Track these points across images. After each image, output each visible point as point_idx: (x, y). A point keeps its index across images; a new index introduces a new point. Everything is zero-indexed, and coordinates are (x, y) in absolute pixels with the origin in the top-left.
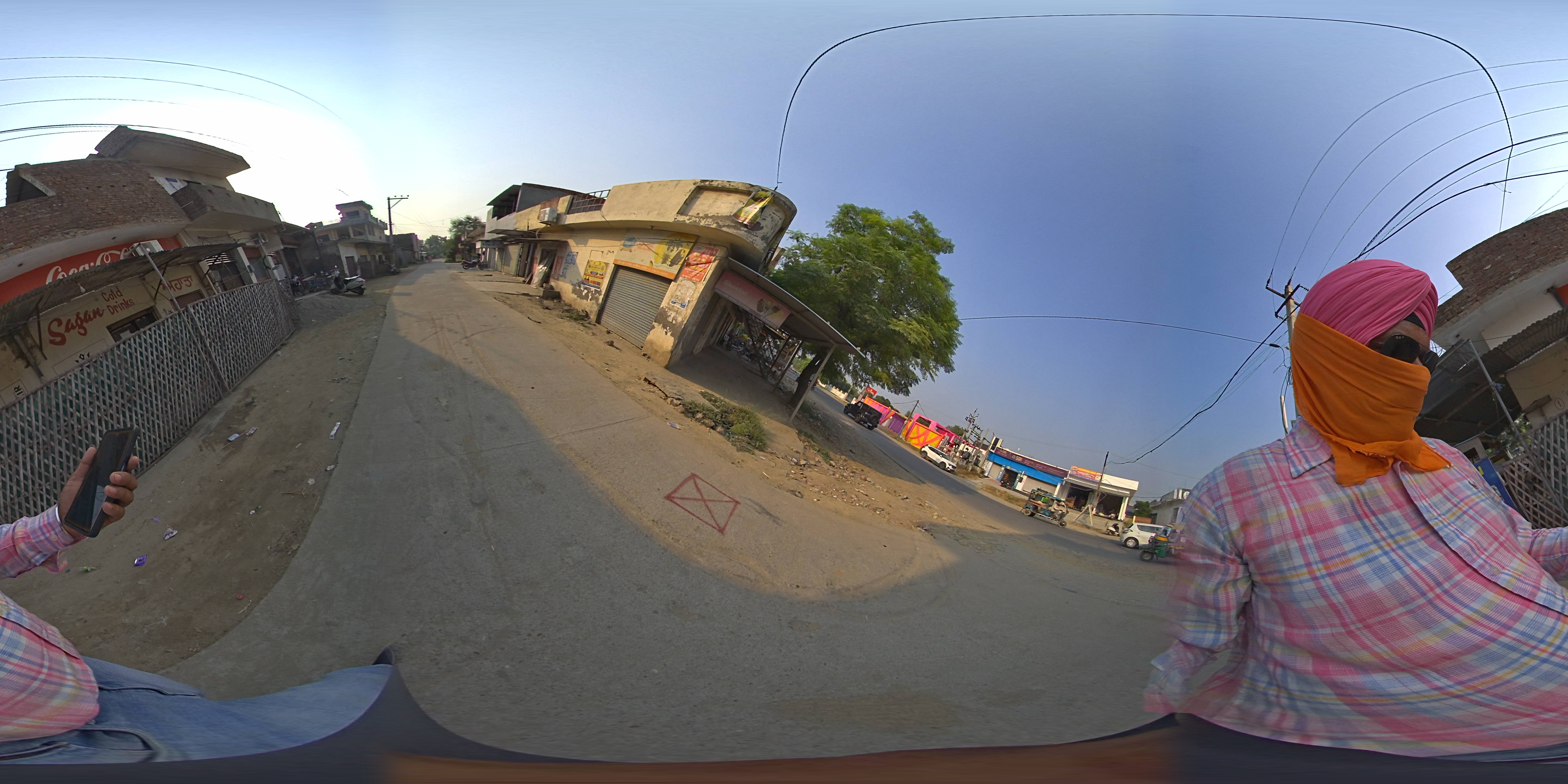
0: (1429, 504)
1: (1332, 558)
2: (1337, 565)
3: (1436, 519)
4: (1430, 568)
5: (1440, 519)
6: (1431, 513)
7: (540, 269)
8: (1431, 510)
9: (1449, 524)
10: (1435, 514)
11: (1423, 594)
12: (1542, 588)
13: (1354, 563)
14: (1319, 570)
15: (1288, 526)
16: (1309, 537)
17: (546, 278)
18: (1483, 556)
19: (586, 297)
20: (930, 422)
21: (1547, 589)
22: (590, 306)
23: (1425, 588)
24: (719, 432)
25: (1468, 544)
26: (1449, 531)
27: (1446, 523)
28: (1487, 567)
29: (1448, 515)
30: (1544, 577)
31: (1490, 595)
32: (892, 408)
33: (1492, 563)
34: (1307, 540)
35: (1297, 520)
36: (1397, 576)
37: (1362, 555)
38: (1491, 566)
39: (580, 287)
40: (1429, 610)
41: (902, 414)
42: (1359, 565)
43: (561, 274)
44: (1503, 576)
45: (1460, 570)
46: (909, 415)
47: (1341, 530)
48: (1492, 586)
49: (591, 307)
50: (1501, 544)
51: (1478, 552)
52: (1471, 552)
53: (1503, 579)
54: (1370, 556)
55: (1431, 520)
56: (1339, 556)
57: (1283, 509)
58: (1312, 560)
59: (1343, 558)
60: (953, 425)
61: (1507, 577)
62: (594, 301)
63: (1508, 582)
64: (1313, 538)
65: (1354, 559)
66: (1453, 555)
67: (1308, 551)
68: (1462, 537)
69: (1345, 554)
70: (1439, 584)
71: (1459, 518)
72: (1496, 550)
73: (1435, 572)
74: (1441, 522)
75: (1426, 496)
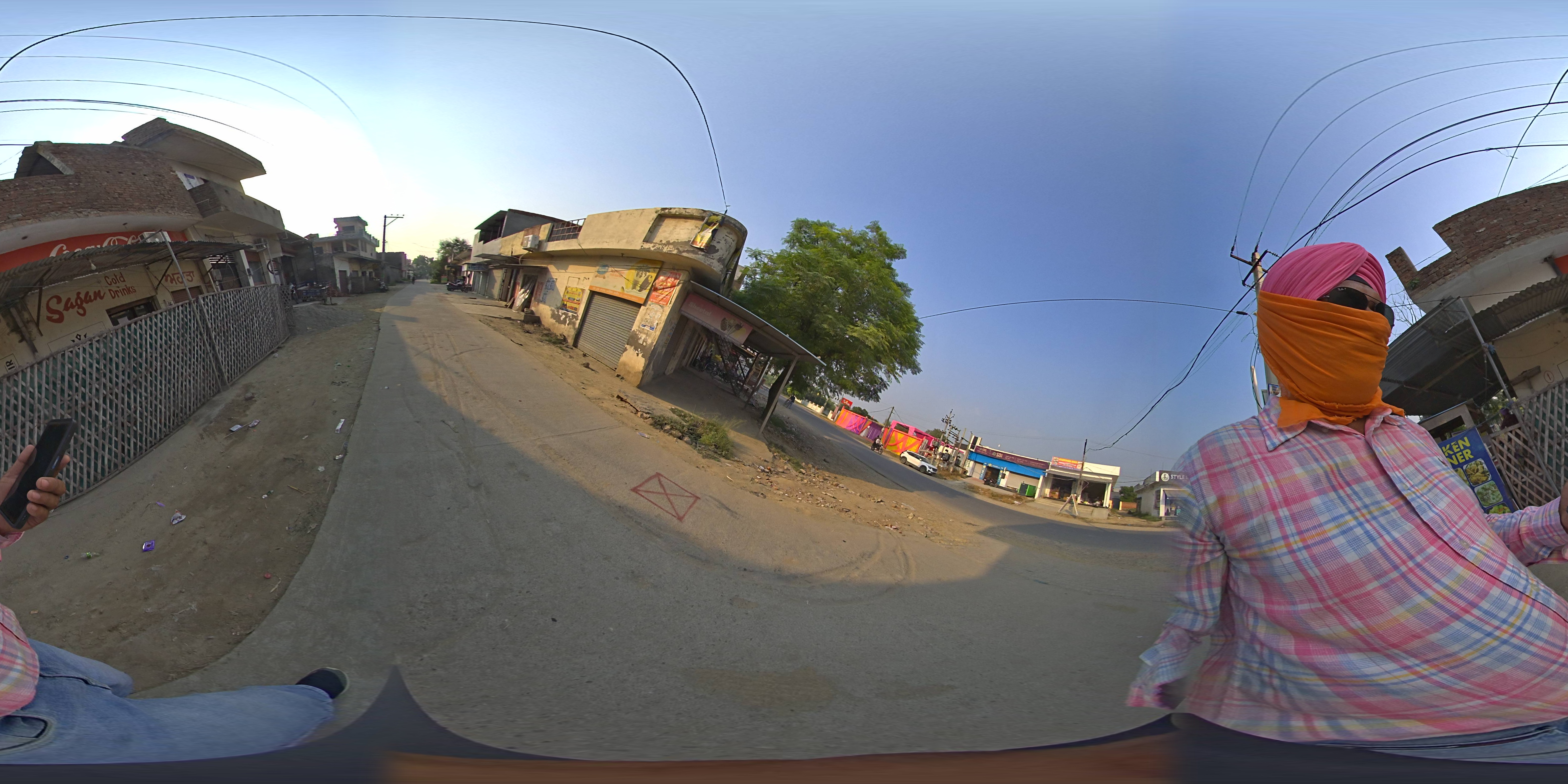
0: (1403, 475)
1: (1308, 530)
2: (1312, 537)
3: (1409, 489)
4: (1402, 540)
5: (1413, 489)
6: (1404, 484)
7: (521, 296)
8: (1404, 481)
9: (1422, 495)
10: (1409, 485)
11: (1396, 567)
12: (1508, 566)
13: (1330, 534)
14: (1296, 542)
15: (1265, 498)
16: (1285, 509)
17: (527, 303)
18: (1454, 529)
19: (564, 322)
20: (908, 428)
21: (1513, 567)
22: (567, 330)
23: (1398, 561)
24: (686, 442)
25: (1440, 516)
26: (1421, 502)
27: (1418, 494)
28: (1457, 540)
29: (1421, 486)
30: (1509, 555)
31: (1459, 569)
32: (869, 417)
33: (1463, 537)
34: (1284, 512)
35: (1272, 491)
36: (1371, 548)
37: (1337, 527)
38: (1461, 539)
39: (558, 312)
40: (1402, 583)
41: (881, 422)
42: (1335, 537)
43: (541, 299)
44: (1472, 551)
45: (1432, 543)
46: (888, 423)
47: (1316, 501)
48: (1461, 560)
49: (569, 331)
50: (1471, 518)
51: (1449, 525)
52: (1442, 525)
53: (1472, 554)
54: (1344, 528)
55: (1404, 490)
56: (1315, 527)
57: (1259, 482)
58: (1289, 532)
59: (1319, 530)
60: (932, 429)
61: (1475, 552)
62: (571, 326)
63: (1476, 557)
64: (1289, 510)
65: (1330, 530)
66: (1424, 527)
67: (1285, 523)
68: (1434, 509)
69: (1320, 525)
70: (1411, 558)
71: (1430, 490)
72: (1467, 523)
73: (1407, 545)
74: (1414, 493)
75: (1399, 466)
